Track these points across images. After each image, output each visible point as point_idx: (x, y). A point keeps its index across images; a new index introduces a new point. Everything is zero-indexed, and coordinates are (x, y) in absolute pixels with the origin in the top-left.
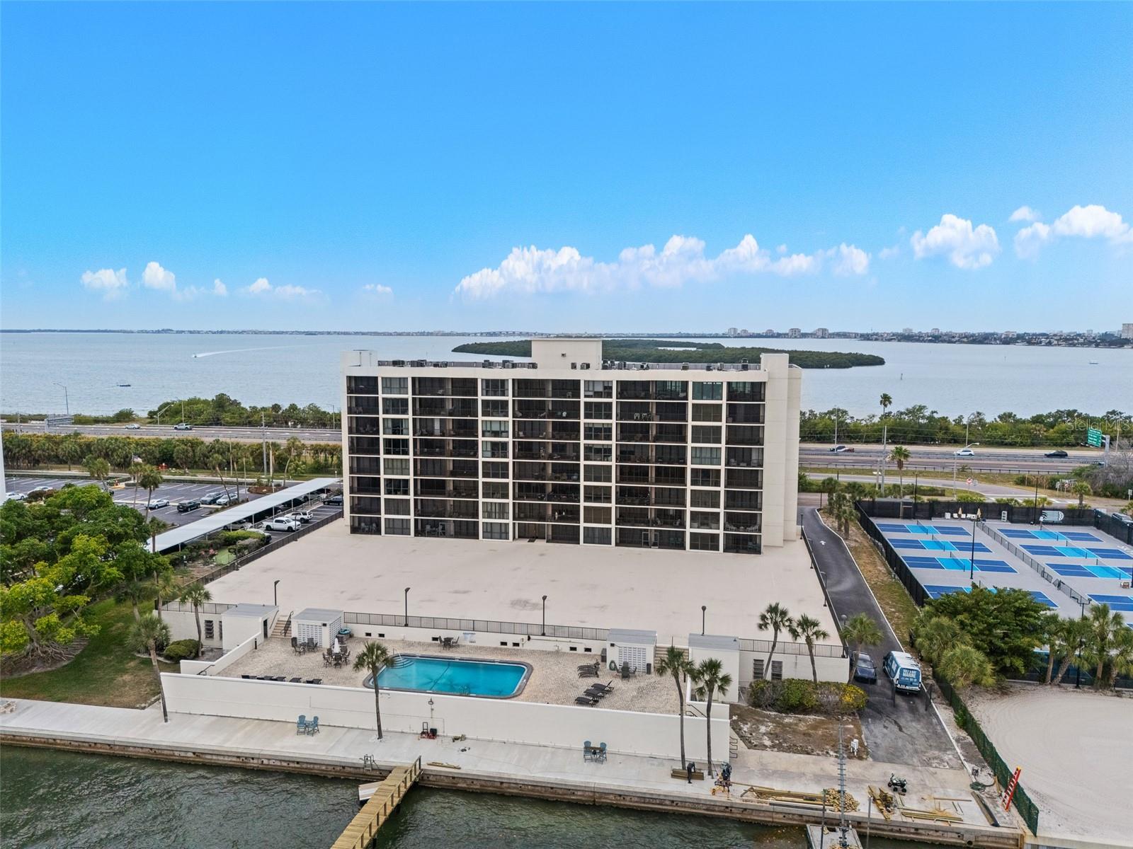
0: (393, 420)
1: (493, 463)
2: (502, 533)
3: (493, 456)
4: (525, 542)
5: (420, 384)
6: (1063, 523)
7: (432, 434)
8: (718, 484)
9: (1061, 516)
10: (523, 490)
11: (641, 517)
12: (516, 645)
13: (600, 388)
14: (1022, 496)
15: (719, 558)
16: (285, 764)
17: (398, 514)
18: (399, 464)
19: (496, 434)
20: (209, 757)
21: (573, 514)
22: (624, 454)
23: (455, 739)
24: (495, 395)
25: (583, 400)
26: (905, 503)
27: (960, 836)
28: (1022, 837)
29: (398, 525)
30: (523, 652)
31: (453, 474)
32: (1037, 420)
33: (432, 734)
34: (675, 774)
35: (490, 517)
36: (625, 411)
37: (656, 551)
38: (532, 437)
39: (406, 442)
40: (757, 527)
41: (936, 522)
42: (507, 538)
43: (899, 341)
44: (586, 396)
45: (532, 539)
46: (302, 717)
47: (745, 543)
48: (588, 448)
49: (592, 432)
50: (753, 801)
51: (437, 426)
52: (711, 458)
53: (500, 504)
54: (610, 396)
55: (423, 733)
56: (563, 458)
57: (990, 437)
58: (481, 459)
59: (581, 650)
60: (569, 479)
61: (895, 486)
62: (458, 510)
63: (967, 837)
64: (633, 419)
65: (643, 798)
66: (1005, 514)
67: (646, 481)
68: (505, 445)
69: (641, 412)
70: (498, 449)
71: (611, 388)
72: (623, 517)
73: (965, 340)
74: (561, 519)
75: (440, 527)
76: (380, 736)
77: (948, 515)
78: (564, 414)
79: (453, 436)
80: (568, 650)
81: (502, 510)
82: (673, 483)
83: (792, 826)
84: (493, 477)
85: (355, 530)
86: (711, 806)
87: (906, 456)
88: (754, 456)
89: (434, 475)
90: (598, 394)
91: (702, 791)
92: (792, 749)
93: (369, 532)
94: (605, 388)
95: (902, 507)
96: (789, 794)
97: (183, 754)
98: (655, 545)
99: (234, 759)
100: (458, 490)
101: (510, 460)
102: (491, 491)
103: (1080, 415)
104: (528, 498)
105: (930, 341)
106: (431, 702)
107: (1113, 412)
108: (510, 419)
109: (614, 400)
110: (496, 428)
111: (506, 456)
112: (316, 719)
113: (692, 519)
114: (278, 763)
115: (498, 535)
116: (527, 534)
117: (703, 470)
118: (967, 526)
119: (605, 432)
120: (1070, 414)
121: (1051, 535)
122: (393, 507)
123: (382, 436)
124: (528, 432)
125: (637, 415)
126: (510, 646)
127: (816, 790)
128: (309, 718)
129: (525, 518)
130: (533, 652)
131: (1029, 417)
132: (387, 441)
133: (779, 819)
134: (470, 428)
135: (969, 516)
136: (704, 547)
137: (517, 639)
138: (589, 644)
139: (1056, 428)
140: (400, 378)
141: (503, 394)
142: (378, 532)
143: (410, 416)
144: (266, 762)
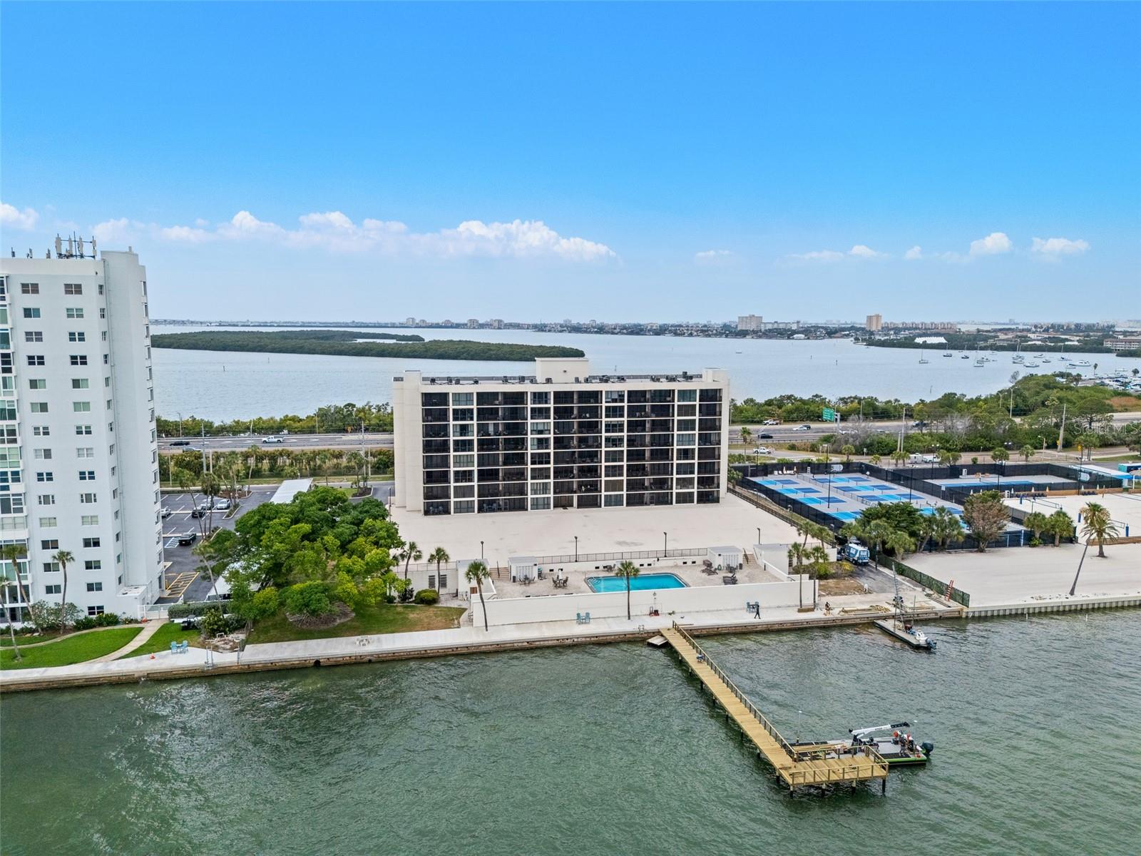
0: (461, 425)
1: (539, 454)
2: (546, 505)
3: (538, 449)
4: (561, 510)
5: (482, 396)
6: (844, 472)
7: (489, 435)
8: (693, 459)
9: (842, 467)
10: (558, 473)
11: (641, 485)
12: (649, 565)
13: (616, 396)
14: (814, 457)
15: (695, 509)
16: (588, 639)
17: (464, 497)
18: (465, 458)
19: (541, 432)
20: (537, 643)
21: (595, 487)
22: (631, 442)
23: (670, 614)
24: (540, 403)
25: (604, 405)
26: (751, 466)
27: (936, 614)
28: (962, 609)
29: (464, 506)
30: (654, 569)
31: (505, 464)
32: (769, 403)
33: (656, 613)
34: (800, 611)
35: (535, 494)
36: (632, 411)
37: (653, 507)
38: (564, 433)
39: (471, 442)
40: (715, 485)
41: (770, 477)
42: (549, 508)
43: (570, 332)
44: (606, 402)
45: (564, 507)
46: (578, 615)
47: (708, 497)
48: (607, 439)
49: (610, 428)
50: (846, 616)
51: (491, 429)
52: (689, 441)
53: (543, 483)
54: (622, 401)
55: (650, 614)
56: (587, 447)
57: (744, 417)
58: (530, 451)
59: (689, 563)
60: (592, 462)
61: (740, 455)
62: (508, 490)
63: (940, 614)
64: (635, 416)
65: (793, 623)
66: (809, 468)
67: (644, 459)
68: (547, 440)
69: (640, 412)
70: (542, 443)
71: (623, 396)
72: (631, 485)
73: (625, 331)
74: (587, 491)
75: (495, 505)
76: (629, 618)
77: (776, 472)
78: (588, 415)
79: (504, 435)
80: (682, 564)
81: (545, 488)
82: (661, 459)
83: (865, 624)
84: (539, 464)
85: (427, 513)
86: (826, 621)
87: (749, 433)
88: (713, 438)
89: (489, 465)
90: (615, 401)
91: (818, 615)
92: (836, 594)
93: (439, 513)
94: (620, 396)
95: (750, 469)
96: (858, 610)
97: (520, 644)
98: (651, 503)
99: (555, 642)
100: (509, 475)
101: (551, 451)
102: (537, 474)
103: (795, 399)
104: (562, 478)
105: (596, 332)
106: (655, 594)
107: (817, 396)
108: (552, 420)
109: (625, 404)
110: (540, 428)
111: (547, 448)
112: (588, 614)
113: (677, 484)
114: (584, 639)
115: (542, 507)
116: (562, 504)
117: (684, 449)
118: (794, 478)
119: (619, 427)
120: (789, 397)
121: (842, 480)
122: (460, 492)
123: (452, 438)
124: (561, 429)
125: (638, 414)
126: (646, 566)
127: (867, 607)
128: (583, 614)
129: (559, 493)
130: (662, 568)
131: (762, 401)
132: (456, 442)
133: (858, 621)
134: (520, 429)
135: (788, 472)
136: (685, 502)
137: (650, 561)
138: (694, 559)
139: (783, 409)
140: (467, 394)
141: (546, 403)
142: (448, 512)
143: (475, 422)
144: (576, 640)
